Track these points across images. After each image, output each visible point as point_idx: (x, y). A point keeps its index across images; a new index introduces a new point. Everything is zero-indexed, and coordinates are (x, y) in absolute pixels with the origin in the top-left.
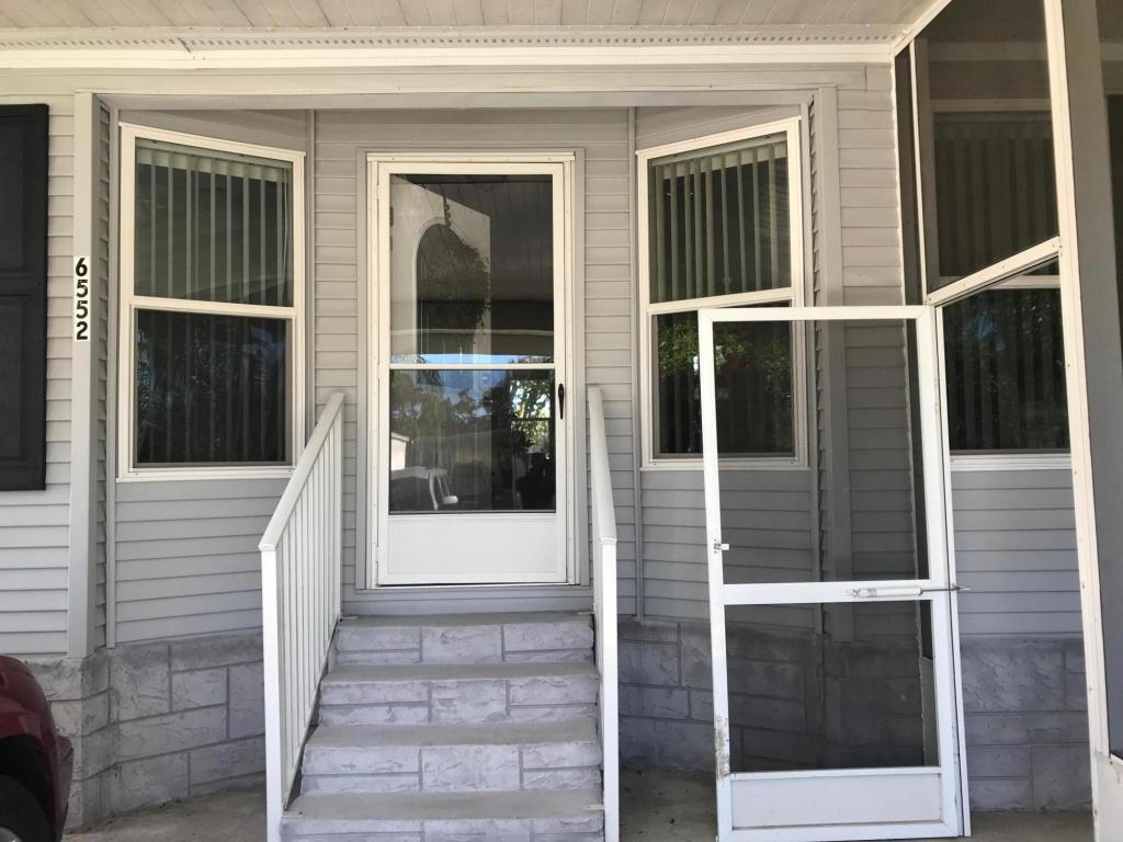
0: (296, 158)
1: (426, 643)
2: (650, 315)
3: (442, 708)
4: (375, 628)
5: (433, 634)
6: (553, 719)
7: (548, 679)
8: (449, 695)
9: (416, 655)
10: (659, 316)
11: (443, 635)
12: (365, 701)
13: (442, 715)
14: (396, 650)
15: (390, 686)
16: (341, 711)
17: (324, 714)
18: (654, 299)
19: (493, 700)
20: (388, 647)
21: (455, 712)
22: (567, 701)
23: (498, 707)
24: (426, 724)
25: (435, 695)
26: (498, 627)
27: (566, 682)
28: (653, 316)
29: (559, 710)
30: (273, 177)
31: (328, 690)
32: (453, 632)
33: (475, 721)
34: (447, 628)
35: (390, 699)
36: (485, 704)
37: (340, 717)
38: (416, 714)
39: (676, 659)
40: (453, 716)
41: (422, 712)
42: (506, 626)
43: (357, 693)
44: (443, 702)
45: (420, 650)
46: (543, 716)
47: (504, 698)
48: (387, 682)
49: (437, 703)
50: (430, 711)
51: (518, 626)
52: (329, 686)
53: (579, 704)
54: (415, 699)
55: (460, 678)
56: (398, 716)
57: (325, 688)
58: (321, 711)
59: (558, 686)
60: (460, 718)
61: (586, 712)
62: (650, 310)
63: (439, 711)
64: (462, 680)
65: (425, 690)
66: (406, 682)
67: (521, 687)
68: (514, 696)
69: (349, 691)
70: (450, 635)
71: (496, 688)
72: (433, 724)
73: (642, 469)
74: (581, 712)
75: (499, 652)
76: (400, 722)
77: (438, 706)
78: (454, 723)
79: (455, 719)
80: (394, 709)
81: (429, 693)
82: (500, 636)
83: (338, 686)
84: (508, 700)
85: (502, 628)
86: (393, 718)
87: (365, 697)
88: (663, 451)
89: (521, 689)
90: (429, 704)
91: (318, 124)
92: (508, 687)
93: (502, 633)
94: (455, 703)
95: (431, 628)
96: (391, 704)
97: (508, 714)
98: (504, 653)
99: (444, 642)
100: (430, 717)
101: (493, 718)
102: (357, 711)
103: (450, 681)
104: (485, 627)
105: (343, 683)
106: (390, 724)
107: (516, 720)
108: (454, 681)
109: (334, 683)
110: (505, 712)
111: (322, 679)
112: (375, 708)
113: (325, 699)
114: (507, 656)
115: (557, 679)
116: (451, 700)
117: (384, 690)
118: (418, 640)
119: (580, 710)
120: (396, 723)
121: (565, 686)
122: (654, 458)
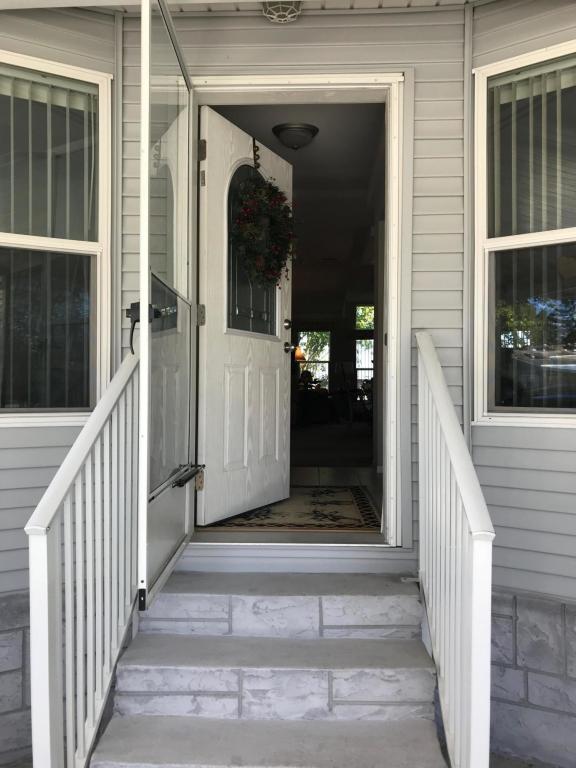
0: (103, 80)
1: (236, 613)
2: (487, 251)
3: (253, 700)
4: (180, 595)
5: (244, 603)
6: (384, 718)
7: (377, 671)
8: (262, 685)
9: (225, 626)
10: (497, 253)
11: (255, 605)
12: (166, 689)
13: (255, 708)
14: (203, 620)
15: (195, 672)
16: (139, 698)
17: (121, 702)
18: (491, 234)
19: (312, 693)
20: (195, 615)
21: (269, 706)
22: (399, 699)
23: (318, 702)
24: (235, 717)
25: (247, 686)
26: (316, 598)
27: (399, 677)
28: (490, 253)
29: (390, 709)
30: (80, 105)
31: (125, 674)
32: (267, 603)
33: (293, 718)
34: (260, 598)
35: (195, 687)
36: (303, 698)
37: (138, 706)
38: (224, 705)
39: (510, 635)
40: (267, 710)
41: (231, 704)
42: (324, 598)
43: (158, 681)
44: (255, 693)
45: (230, 620)
46: (371, 715)
47: (327, 692)
48: (192, 668)
49: (249, 694)
50: (240, 703)
51: (339, 598)
52: (126, 670)
53: (414, 703)
54: (223, 688)
55: (275, 666)
56: (203, 706)
57: (121, 673)
58: (117, 699)
59: (388, 681)
60: (275, 714)
61: (422, 712)
62: (486, 246)
63: (250, 704)
64: (277, 669)
65: (234, 679)
66: (213, 669)
67: (346, 680)
68: (337, 690)
69: (148, 677)
70: (262, 606)
71: (316, 680)
72: (243, 718)
73: (473, 423)
74: (416, 712)
75: (317, 627)
76: (205, 715)
77: (249, 698)
78: (268, 718)
79: (268, 714)
80: (199, 699)
81: (240, 683)
82: (318, 609)
83: (136, 670)
84: (330, 693)
85: (320, 599)
86: (198, 709)
87: (166, 684)
88: (498, 404)
89: (345, 681)
90: (238, 695)
91: (126, 45)
92: (331, 679)
93: (320, 606)
94: (269, 694)
95: (243, 597)
96: (196, 694)
97: (331, 710)
98: (322, 628)
99: (256, 613)
100: (240, 710)
101: (312, 714)
102: (157, 699)
103: (264, 669)
104: (301, 598)
105: (143, 667)
106: (195, 715)
107: (340, 718)
108: (269, 669)
109: (132, 667)
110: (326, 708)
111: (118, 660)
112: (179, 697)
113: (121, 685)
114: (326, 631)
115: (389, 672)
116: (265, 692)
117: (189, 676)
118: (227, 610)
119: (414, 710)
120: (200, 715)
121: (398, 681)
122: (489, 411)
